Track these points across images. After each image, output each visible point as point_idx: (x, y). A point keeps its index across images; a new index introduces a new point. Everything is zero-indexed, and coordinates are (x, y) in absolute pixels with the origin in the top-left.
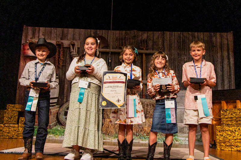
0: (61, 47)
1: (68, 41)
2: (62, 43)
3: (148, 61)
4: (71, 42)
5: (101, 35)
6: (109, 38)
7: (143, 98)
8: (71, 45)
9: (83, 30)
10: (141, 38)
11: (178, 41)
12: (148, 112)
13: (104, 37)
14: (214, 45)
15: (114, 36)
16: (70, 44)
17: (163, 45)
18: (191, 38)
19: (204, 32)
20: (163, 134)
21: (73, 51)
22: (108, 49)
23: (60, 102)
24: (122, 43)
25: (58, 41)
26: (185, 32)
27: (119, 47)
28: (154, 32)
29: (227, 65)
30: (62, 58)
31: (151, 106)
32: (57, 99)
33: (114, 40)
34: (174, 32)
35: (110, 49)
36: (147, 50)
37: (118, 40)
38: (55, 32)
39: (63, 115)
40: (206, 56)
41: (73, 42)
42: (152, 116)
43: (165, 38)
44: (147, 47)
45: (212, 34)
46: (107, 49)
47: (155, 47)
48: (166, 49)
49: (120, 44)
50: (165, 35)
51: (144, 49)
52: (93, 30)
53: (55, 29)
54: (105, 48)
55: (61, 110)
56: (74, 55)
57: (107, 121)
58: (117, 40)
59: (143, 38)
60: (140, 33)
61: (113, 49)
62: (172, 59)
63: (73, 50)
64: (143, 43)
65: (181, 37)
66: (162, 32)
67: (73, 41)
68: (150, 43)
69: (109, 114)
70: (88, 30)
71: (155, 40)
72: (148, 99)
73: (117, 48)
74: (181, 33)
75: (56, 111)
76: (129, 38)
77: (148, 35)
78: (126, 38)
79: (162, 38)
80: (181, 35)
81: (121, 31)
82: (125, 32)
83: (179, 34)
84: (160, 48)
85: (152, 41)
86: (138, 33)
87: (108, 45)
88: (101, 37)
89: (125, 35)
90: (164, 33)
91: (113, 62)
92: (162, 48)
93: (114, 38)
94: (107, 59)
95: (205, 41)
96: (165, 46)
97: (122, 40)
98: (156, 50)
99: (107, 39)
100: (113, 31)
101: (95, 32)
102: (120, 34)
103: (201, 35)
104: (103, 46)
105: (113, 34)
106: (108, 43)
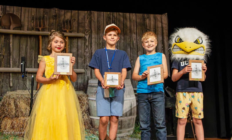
3: (72, 46)
5: (12, 13)
6: (22, 17)
10: (63, 17)
11: (107, 23)
13: (16, 16)
14: (148, 28)
15: (30, 14)
17: (91, 27)
18: (123, 20)
19: (137, 13)
20: (90, 131)
24: (40, 23)
26: (115, 13)
27: (36, 29)
28: (79, 11)
29: (161, 50)
33: (30, 19)
34: (102, 12)
35: (23, 30)
36: (71, 32)
37: (35, 19)
40: (138, 40)
43: (93, 19)
44: (71, 29)
45: (146, 15)
46: (21, 30)
47: (81, 29)
48: (93, 31)
49: (38, 26)
50: (92, 15)
51: (68, 31)
52: (1, 6)
54: (18, 30)
57: (21, 120)
58: (33, 19)
59: (66, 19)
60: (63, 12)
61: (28, 30)
62: (100, 44)
64: (66, 24)
65: (110, 18)
66: (89, 12)
68: (75, 24)
69: (23, 111)
71: (80, 21)
73: (33, 29)
74: (111, 13)
76: (49, 18)
77: (72, 15)
78: (45, 17)
79: (88, 19)
80: (111, 16)
81: (38, 9)
82: (44, 10)
83: (108, 15)
84: (87, 31)
85: (77, 22)
86: (60, 12)
87: (21, 25)
88: (12, 15)
89: (43, 14)
90: (91, 13)
91: (28, 47)
92: (89, 30)
93: (29, 16)
94: (21, 43)
95: (138, 24)
96: (92, 28)
97: (40, 19)
98: (81, 33)
99: (20, 18)
100: (27, 9)
101: (3, 8)
102: (37, 12)
103: (133, 17)
104: (14, 27)
105: (28, 12)
106: (21, 23)
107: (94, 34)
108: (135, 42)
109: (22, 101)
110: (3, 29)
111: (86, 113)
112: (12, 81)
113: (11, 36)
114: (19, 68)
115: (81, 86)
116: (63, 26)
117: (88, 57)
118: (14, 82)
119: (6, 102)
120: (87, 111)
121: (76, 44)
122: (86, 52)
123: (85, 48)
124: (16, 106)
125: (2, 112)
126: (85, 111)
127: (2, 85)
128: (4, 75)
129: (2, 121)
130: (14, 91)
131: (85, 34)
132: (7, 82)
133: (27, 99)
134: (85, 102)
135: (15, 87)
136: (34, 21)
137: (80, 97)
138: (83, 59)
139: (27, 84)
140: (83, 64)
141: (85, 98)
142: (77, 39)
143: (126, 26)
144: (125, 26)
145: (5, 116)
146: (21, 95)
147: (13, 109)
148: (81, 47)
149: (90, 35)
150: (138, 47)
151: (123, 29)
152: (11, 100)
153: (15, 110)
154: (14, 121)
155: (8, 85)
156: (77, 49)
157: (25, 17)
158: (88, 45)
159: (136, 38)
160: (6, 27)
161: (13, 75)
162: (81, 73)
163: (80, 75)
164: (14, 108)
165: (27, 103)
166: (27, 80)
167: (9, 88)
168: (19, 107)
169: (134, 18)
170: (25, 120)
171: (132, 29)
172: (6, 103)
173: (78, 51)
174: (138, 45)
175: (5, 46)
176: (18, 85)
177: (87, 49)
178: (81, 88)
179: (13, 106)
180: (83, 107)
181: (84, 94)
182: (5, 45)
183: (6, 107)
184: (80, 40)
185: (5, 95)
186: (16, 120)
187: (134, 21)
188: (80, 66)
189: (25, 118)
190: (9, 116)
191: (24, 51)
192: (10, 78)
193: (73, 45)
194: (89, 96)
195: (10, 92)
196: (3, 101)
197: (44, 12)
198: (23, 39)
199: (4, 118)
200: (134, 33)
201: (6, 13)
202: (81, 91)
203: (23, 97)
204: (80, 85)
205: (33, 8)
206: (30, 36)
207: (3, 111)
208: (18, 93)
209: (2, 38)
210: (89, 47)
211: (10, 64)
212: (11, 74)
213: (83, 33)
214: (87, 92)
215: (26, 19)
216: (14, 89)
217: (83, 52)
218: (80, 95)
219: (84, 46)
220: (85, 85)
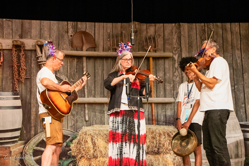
0: (21, 50)
1: (32, 40)
2: (23, 43)
3: (157, 68)
4: (37, 41)
5: (84, 30)
6: (96, 35)
7: (153, 124)
8: (37, 46)
9: (55, 22)
10: (145, 33)
11: (201, 38)
12: (161, 145)
13: (89, 33)
15: (105, 31)
16: (35, 45)
18: (222, 33)
21: (41, 55)
22: (97, 51)
23: (25, 135)
24: (117, 41)
25: (15, 41)
26: (211, 24)
27: (113, 49)
28: (165, 24)
30: (25, 67)
31: (166, 136)
32: (20, 131)
33: (105, 37)
34: (194, 24)
35: (98, 51)
36: (155, 51)
37: (111, 37)
38: (9, 26)
39: (31, 155)
40: (244, 58)
41: (41, 42)
42: (167, 151)
43: (182, 33)
44: (155, 47)
46: (95, 51)
47: (167, 46)
48: (184, 50)
49: (115, 44)
50: (181, 28)
51: (151, 50)
52: (71, 22)
53: (9, 21)
54: (91, 51)
55: (27, 148)
56: (43, 62)
57: (100, 162)
58: (109, 37)
59: (149, 35)
60: (144, 26)
61: (103, 51)
63: (42, 53)
64: (148, 41)
65: (205, 31)
66: (177, 24)
67: (41, 40)
68: (160, 41)
69: (102, 150)
70: (64, 22)
71: (166, 37)
72: (160, 125)
73: (109, 49)
74: (206, 24)
75: (19, 149)
76: (128, 35)
77: (156, 29)
78: (123, 34)
79: (177, 33)
80: (206, 28)
81: (114, 24)
82: (121, 24)
83: (202, 27)
84: (176, 49)
85: (162, 39)
86: (141, 26)
87: (96, 45)
88: (85, 33)
89: (121, 30)
90: (180, 25)
91: (105, 72)
92: (178, 48)
93: (104, 34)
94: (96, 68)
95: (243, 36)
96: (181, 45)
97: (117, 36)
98: (168, 52)
99: (94, 37)
100: (102, 24)
101: (74, 25)
102: (114, 27)
103: (235, 27)
104: (88, 47)
105: (103, 28)
106: (95, 42)
107: (185, 53)
108: (239, 61)
109: (100, 138)
110: (74, 50)
112: (88, 113)
113: (84, 59)
114: (95, 97)
115: (171, 120)
116: (145, 44)
117: (178, 83)
118: (89, 115)
119: (83, 139)
121: (162, 66)
122: (176, 76)
123: (174, 71)
124: (94, 144)
125: (78, 151)
127: (76, 119)
128: (78, 106)
129: (79, 162)
130: (90, 126)
131: (173, 53)
132: (82, 115)
133: (106, 135)
135: (91, 122)
136: (110, 39)
137: (170, 133)
138: (172, 85)
139: (105, 117)
140: (173, 91)
142: (163, 60)
143: (227, 40)
144: (224, 40)
145: (82, 157)
146: (99, 130)
147: (91, 148)
148: (169, 70)
149: (179, 53)
150: (244, 68)
151: (222, 45)
152: (87, 136)
153: (93, 149)
154: (92, 163)
155: (83, 119)
156: (164, 73)
157: (99, 35)
158: (178, 67)
159: (240, 56)
160: (78, 49)
161: (89, 107)
162: (170, 103)
163: (169, 105)
164: (92, 146)
165: (106, 140)
166: (105, 113)
167: (85, 123)
168: (97, 145)
169: (237, 29)
170: (105, 162)
171: (234, 44)
172: (82, 141)
173: (165, 74)
174: (243, 64)
175: (78, 72)
176: (95, 119)
177: (177, 72)
178: (172, 122)
179: (90, 144)
181: (175, 129)
182: (78, 70)
183: (83, 145)
184: (167, 62)
185: (81, 131)
186: (94, 162)
187: (237, 33)
188: (169, 94)
189: (105, 158)
190: (87, 156)
191: (100, 77)
192: (85, 111)
193: (159, 67)
195: (86, 127)
196: (78, 138)
197: (121, 27)
198: (98, 61)
199: (80, 158)
200: (238, 49)
201: (78, 31)
202: (170, 125)
203: (101, 134)
204: (170, 118)
205: (108, 24)
206: (107, 58)
207: (80, 150)
208: (95, 129)
209: (74, 62)
210: (179, 70)
211: (84, 94)
212: (86, 105)
213: (171, 52)
215: (101, 38)
216: (91, 124)
217: (171, 76)
218: (170, 131)
219: (173, 68)
220: (175, 118)
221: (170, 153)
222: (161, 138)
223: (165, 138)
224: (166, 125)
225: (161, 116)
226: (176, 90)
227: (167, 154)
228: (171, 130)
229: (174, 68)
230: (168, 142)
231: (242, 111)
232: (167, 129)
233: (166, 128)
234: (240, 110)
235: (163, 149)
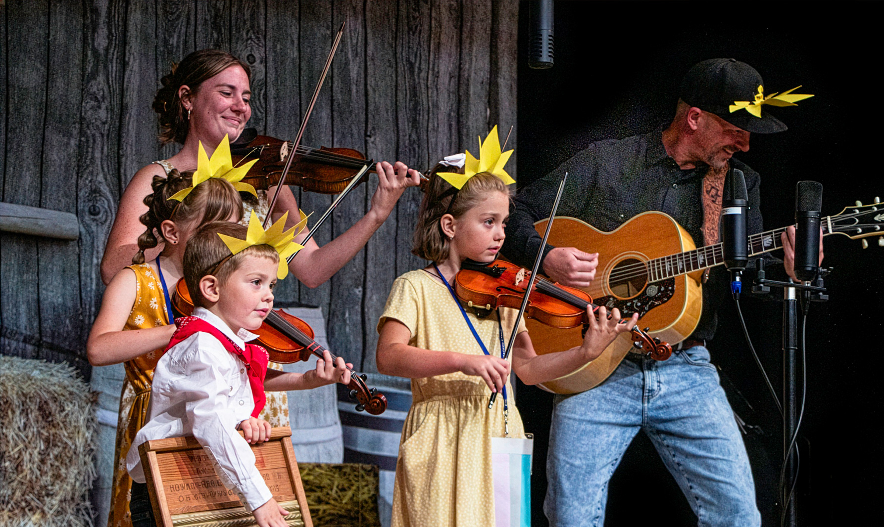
40: (373, 61)
108: (354, 71)
111: (78, 510)
115: (63, 331)
117: (102, 135)
120: (83, 497)
121: (39, 32)
122: (96, 100)
123: (89, 69)
126: (73, 499)
134: (80, 442)
137: (51, 404)
138: (73, 142)
140: (75, 177)
141: (75, 412)
148: (68, 58)
150: (371, 108)
156: (43, 69)
158: (107, 50)
159: (361, 44)
162: (61, 241)
163: (56, 249)
173: (48, 80)
174: (369, 88)
178: (65, 345)
180: (63, 471)
181: (79, 382)
184: (60, 11)
188: (58, 189)
194: (101, 400)
200: (354, 8)
202: (58, 361)
204: (57, 320)
210: (114, 67)
214: (94, 376)
217: (75, 91)
218: (52, 388)
219: (85, 55)
220: (82, 321)
221: (43, 512)
222: (10, 422)
223: (25, 425)
224: (37, 357)
225: (16, 305)
226: (92, 173)
227: (30, 514)
228: (57, 388)
229: (89, 53)
230: (36, 452)
231: (352, 316)
232: (40, 377)
233: (36, 373)
234: (344, 314)
235: (15, 484)
